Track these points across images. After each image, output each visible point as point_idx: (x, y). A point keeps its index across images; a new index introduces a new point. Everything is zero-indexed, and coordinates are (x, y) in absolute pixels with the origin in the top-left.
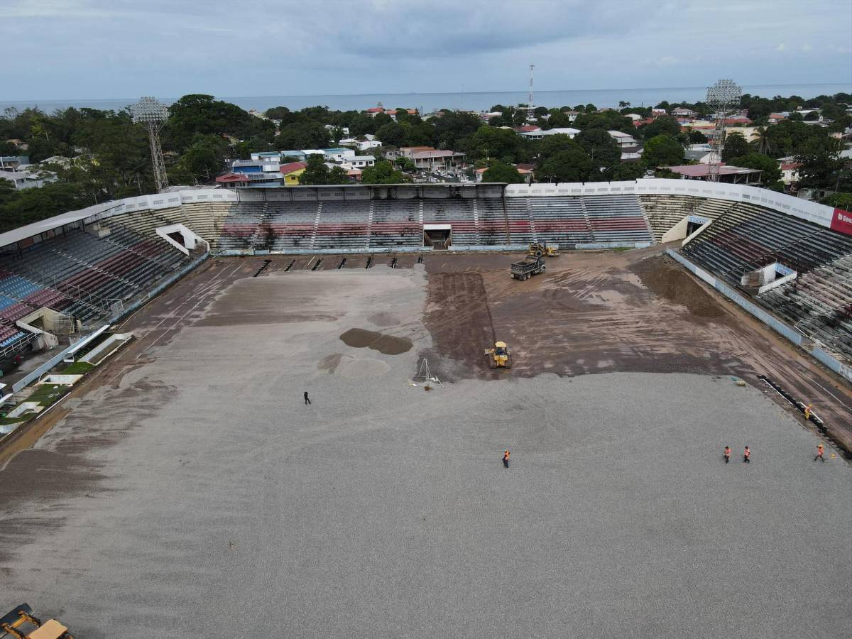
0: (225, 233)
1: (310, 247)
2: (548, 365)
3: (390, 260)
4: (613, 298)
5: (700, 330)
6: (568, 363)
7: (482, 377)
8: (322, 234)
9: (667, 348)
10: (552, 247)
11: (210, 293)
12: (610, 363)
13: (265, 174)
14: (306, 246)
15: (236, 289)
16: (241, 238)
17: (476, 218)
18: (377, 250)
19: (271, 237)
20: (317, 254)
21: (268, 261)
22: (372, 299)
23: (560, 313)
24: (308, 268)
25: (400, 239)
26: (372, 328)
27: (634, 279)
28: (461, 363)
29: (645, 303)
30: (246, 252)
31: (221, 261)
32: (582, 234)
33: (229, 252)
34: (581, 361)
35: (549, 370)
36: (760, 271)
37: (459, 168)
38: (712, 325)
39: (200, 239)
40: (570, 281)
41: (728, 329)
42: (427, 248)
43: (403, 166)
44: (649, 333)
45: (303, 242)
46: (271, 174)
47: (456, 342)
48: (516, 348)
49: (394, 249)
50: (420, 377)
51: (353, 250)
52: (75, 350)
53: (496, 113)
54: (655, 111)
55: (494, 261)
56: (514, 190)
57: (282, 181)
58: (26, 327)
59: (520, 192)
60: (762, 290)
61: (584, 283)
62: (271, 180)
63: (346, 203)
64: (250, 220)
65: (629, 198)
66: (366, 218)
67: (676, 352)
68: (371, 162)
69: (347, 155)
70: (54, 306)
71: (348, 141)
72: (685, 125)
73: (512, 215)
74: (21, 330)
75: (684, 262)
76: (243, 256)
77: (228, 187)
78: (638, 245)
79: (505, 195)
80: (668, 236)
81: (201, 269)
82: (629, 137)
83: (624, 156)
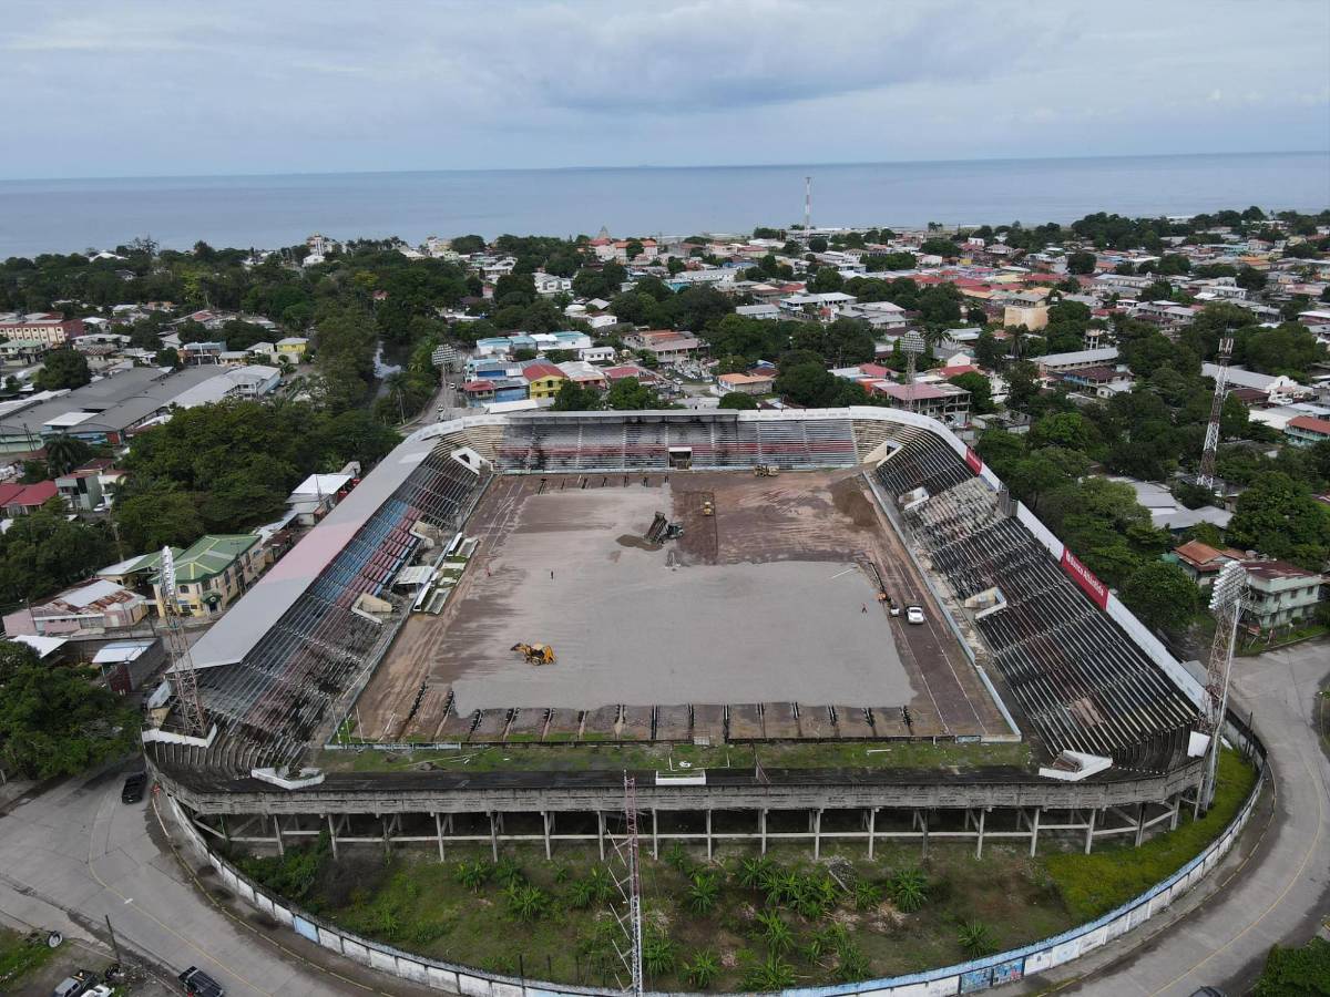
0: (503, 454)
1: (576, 467)
4: (806, 512)
5: (853, 535)
7: (707, 563)
8: (584, 455)
9: (826, 547)
10: (773, 468)
12: (786, 556)
13: (510, 380)
14: (572, 466)
15: (529, 504)
16: (518, 459)
17: (713, 441)
18: (630, 470)
19: (542, 458)
20: (582, 473)
21: (544, 480)
22: (634, 513)
24: (578, 486)
25: (649, 459)
27: (827, 497)
28: (694, 556)
30: (524, 471)
31: (505, 480)
32: (800, 455)
33: (510, 471)
34: (768, 555)
36: (911, 493)
37: (704, 364)
38: (863, 532)
39: (483, 460)
40: (780, 497)
41: (871, 535)
42: (672, 469)
43: (644, 358)
44: (819, 537)
45: (570, 461)
46: (515, 379)
47: (692, 544)
48: (730, 548)
49: (645, 469)
50: (669, 564)
51: (612, 470)
52: (452, 549)
53: (760, 242)
54: (973, 241)
55: (726, 480)
56: (746, 415)
57: (527, 387)
58: (416, 534)
59: (752, 416)
60: (908, 507)
61: (790, 500)
62: (518, 388)
63: (602, 427)
64: (523, 443)
65: (843, 422)
66: (620, 440)
67: (829, 549)
68: (610, 355)
69: (583, 342)
70: (422, 520)
71: (575, 309)
72: (989, 279)
73: (742, 437)
74: (414, 536)
75: (872, 482)
76: (521, 475)
77: (477, 396)
78: (843, 466)
79: (739, 419)
80: (869, 458)
81: (493, 487)
82: (901, 313)
83: (880, 348)
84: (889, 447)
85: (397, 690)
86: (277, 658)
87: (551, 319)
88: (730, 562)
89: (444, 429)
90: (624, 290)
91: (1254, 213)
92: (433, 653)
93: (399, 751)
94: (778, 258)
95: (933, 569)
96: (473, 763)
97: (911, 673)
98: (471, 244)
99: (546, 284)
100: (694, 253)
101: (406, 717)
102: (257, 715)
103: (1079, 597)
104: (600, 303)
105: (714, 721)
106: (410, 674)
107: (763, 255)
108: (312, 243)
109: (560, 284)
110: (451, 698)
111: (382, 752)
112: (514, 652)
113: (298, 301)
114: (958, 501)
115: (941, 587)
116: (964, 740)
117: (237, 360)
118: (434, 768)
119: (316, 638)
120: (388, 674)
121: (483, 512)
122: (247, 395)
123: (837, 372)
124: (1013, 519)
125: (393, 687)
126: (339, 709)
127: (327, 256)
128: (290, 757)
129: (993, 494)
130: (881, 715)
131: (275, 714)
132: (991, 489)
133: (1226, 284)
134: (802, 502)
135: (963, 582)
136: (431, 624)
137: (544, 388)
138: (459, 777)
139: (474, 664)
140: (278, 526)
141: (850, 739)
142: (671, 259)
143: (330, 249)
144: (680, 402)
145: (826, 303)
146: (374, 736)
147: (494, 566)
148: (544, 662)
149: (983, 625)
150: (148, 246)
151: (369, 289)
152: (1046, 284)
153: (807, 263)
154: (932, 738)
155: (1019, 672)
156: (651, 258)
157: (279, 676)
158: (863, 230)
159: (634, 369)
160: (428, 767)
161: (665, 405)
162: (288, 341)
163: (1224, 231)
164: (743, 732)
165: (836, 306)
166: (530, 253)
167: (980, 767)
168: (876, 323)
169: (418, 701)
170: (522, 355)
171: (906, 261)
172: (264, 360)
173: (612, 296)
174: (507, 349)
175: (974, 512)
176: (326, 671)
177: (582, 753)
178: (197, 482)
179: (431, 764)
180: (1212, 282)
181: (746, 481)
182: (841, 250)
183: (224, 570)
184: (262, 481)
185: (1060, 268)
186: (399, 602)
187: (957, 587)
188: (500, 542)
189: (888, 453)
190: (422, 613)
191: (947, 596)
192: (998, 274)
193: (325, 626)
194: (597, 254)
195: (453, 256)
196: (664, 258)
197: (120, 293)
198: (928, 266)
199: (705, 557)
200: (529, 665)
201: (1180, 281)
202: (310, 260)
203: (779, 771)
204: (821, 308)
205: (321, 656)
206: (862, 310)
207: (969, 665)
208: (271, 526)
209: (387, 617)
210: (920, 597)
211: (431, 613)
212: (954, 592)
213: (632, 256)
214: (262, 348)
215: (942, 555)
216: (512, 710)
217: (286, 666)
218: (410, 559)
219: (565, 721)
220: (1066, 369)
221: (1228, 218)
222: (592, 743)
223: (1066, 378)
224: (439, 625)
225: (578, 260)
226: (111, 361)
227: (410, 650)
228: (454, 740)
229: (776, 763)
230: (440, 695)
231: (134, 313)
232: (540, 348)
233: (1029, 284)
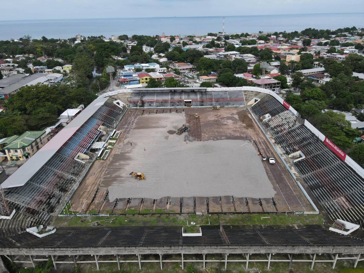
0: (130, 102)
1: (154, 106)
2: (211, 138)
3: (176, 111)
4: (230, 122)
5: (246, 130)
6: (215, 138)
7: (198, 140)
8: (157, 102)
9: (238, 134)
10: (218, 107)
11: (133, 120)
12: (225, 138)
13: (134, 78)
14: (153, 106)
15: (138, 119)
16: (135, 104)
17: (198, 98)
18: (172, 107)
19: (143, 104)
20: (156, 108)
22: (173, 122)
23: (217, 126)
24: (155, 113)
25: (178, 104)
26: (174, 130)
27: (237, 117)
28: (193, 138)
29: (237, 123)
30: (137, 108)
31: (131, 111)
32: (227, 102)
33: (132, 108)
34: (218, 137)
35: (212, 139)
36: (265, 116)
37: (194, 73)
38: (250, 129)
39: (124, 104)
40: (221, 117)
41: (252, 130)
42: (185, 107)
43: (176, 71)
44: (235, 131)
46: (135, 78)
47: (193, 133)
48: (205, 135)
49: (177, 107)
50: (185, 141)
51: (166, 107)
52: (112, 135)
53: (209, 37)
54: (272, 36)
55: (203, 111)
56: (209, 89)
57: (139, 80)
58: (100, 130)
59: (211, 90)
60: (264, 120)
61: (224, 118)
62: (136, 80)
63: (162, 93)
64: (137, 98)
65: (241, 91)
66: (168, 98)
67: (239, 135)
68: (165, 70)
69: (157, 66)
70: (102, 125)
71: (155, 56)
72: (279, 47)
73: (208, 97)
74: (99, 131)
75: (251, 112)
76: (136, 109)
77: (123, 83)
78: (241, 106)
79: (207, 91)
80: (249, 103)
81: (127, 113)
82: (254, 57)
83: (249, 68)
84: (255, 100)
85: (88, 190)
86: (44, 179)
87: (147, 59)
88: (205, 140)
89: (111, 94)
90: (169, 51)
91: (354, 28)
92: (102, 175)
93: (86, 217)
94: (215, 42)
95: (275, 143)
96: (114, 222)
97: (273, 184)
98: (124, 38)
99: (146, 49)
100: (190, 40)
101: (90, 202)
102: (34, 203)
103: (333, 156)
104: (162, 55)
105: (203, 204)
106: (93, 184)
107: (211, 41)
108: (77, 37)
109: (150, 49)
110: (107, 193)
111: (80, 217)
112: (130, 175)
113: (70, 54)
114: (282, 119)
115: (279, 150)
116: (297, 213)
117: (50, 72)
118: (99, 225)
119: (60, 170)
120: (86, 183)
121: (123, 122)
122: (52, 83)
123: (237, 75)
124: (303, 126)
125: (87, 189)
126: (66, 198)
127: (82, 41)
128: (44, 220)
129: (294, 117)
130: (264, 201)
131: (41, 202)
132: (293, 115)
133: (352, 48)
134: (228, 118)
135: (287, 148)
136: (102, 163)
137: (144, 81)
138: (107, 229)
139: (117, 180)
140: (54, 127)
141: (254, 213)
142: (183, 42)
143: (82, 39)
144: (188, 85)
145: (231, 54)
146: (78, 210)
147: (126, 141)
148: (141, 179)
149: (297, 165)
150: (29, 38)
151: (92, 50)
152: (297, 49)
153: (224, 43)
154: (285, 212)
155: (313, 184)
156: (177, 42)
157: (44, 187)
158: (240, 34)
159: (173, 74)
160: (96, 224)
161: (183, 86)
162: (66, 66)
163: (346, 33)
164: (214, 209)
165: (234, 55)
166: (141, 40)
167: (305, 225)
168: (247, 60)
169: (95, 195)
170: (138, 70)
171: (254, 42)
172: (59, 72)
173: (166, 53)
174: (133, 69)
175: (288, 123)
176: (63, 183)
177: (154, 218)
178: (27, 112)
179: (97, 223)
180: (348, 48)
181: (209, 111)
182: (234, 39)
183: (31, 144)
184: (49, 112)
185: (300, 44)
186: (92, 155)
187: (285, 150)
188: (128, 133)
189: (255, 102)
190: (100, 159)
191: (282, 153)
192: (282, 45)
193: (64, 165)
194: (162, 40)
195: (119, 41)
196: (181, 41)
197: (18, 51)
198: (260, 44)
199: (197, 138)
200: (136, 180)
201: (338, 48)
202: (76, 42)
203: (229, 226)
204: (229, 56)
205: (61, 177)
206: (242, 56)
207: (294, 180)
208: (51, 127)
209: (88, 161)
210: (272, 153)
211: (103, 159)
212: (284, 152)
213: (172, 41)
214: (58, 68)
215: (278, 138)
216: (129, 199)
217: (47, 182)
218: (97, 139)
219: (148, 204)
220: (308, 74)
221: (347, 30)
222: (158, 214)
223: (309, 77)
224: (105, 164)
225: (156, 42)
226: (11, 72)
227: (94, 174)
228: (107, 212)
229: (227, 223)
230: (104, 192)
231: (20, 57)
232: (144, 68)
233: (291, 49)
